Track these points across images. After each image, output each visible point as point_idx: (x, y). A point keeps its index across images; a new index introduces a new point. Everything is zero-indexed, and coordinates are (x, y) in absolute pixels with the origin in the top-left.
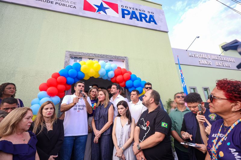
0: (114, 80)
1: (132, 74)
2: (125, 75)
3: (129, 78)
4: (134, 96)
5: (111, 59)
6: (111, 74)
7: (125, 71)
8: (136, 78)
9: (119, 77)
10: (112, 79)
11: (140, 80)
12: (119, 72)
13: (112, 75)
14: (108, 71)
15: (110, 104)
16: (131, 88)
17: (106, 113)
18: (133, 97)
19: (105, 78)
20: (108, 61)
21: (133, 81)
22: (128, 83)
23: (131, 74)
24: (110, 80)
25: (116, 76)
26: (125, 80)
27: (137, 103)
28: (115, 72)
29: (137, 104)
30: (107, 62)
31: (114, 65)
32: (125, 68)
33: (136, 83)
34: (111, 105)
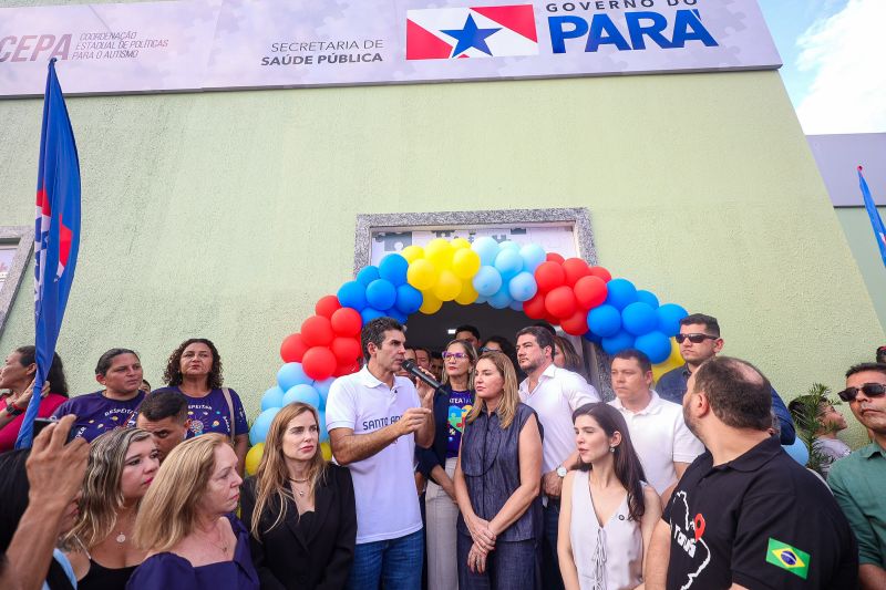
0: (535, 307)
1: (614, 276)
2: (584, 284)
3: (603, 297)
4: (629, 380)
5: (519, 224)
6: (523, 285)
7: (583, 270)
8: (632, 295)
9: (558, 297)
10: (527, 304)
11: (654, 301)
12: (556, 275)
13: (526, 290)
14: (508, 276)
15: (523, 413)
16: (611, 336)
17: (512, 449)
18: (626, 384)
19: (501, 302)
20: (509, 236)
21: (620, 309)
22: (600, 317)
23: (607, 277)
24: (519, 308)
25: (543, 290)
26: (583, 307)
27: (648, 409)
28: (537, 277)
29: (643, 412)
30: (504, 238)
31: (532, 248)
32: (579, 257)
33: (632, 314)
34: (528, 416)
